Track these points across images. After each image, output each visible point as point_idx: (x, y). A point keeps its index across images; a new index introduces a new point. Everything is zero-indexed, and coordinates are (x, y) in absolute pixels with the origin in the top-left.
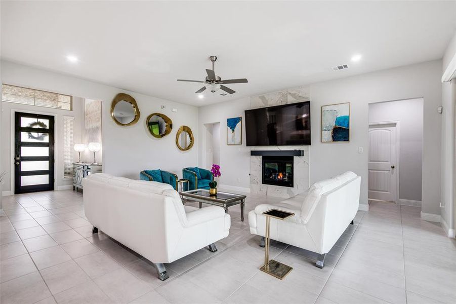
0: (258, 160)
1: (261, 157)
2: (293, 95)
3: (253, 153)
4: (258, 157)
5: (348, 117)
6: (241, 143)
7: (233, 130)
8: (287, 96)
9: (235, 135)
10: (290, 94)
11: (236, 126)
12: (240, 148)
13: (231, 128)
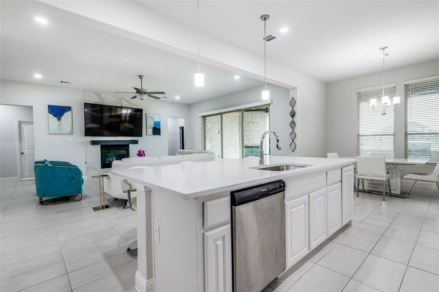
0: (98, 147)
1: (99, 146)
2: (127, 101)
3: (94, 143)
4: (96, 146)
5: (160, 122)
6: (71, 133)
7: (59, 119)
8: (122, 100)
9: (62, 124)
10: (124, 99)
11: (64, 115)
12: (70, 138)
13: (55, 116)
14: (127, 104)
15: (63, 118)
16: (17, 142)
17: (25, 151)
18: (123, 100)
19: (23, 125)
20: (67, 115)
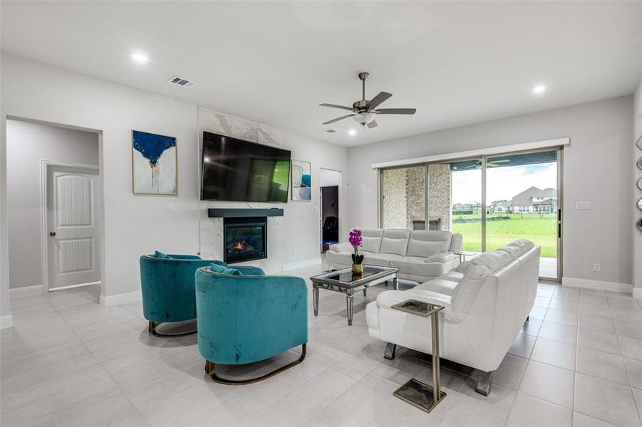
0: (219, 223)
1: (222, 219)
2: (265, 134)
3: (212, 213)
4: (216, 220)
5: (310, 176)
6: (175, 193)
7: (154, 163)
8: (257, 132)
9: (159, 172)
10: (261, 130)
11: (163, 155)
12: (171, 203)
13: (146, 155)
14: (266, 140)
15: (160, 160)
16: (43, 210)
17: (57, 229)
18: (259, 131)
19: (55, 174)
20: (168, 153)
